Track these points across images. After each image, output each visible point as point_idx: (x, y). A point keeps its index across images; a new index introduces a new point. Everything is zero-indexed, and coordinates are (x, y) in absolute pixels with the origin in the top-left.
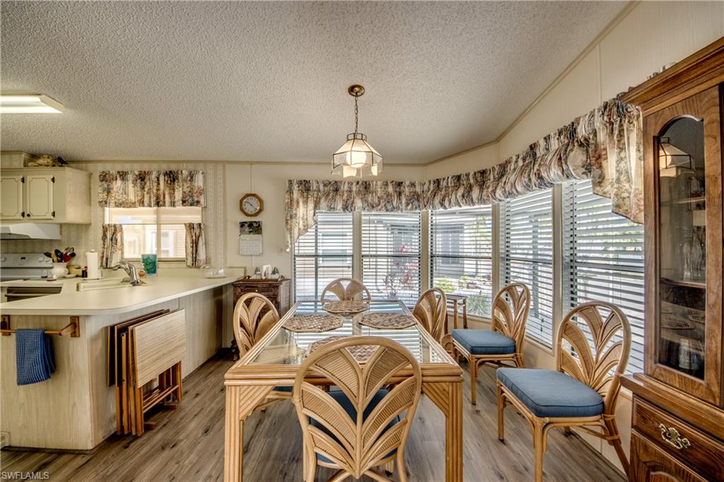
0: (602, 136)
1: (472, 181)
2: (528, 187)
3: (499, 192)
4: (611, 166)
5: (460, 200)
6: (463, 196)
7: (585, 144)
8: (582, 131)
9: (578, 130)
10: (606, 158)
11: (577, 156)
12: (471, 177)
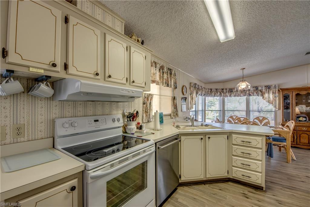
0: (264, 91)
1: (220, 91)
2: (244, 95)
3: (232, 95)
4: (266, 95)
5: (219, 95)
6: (220, 94)
7: (261, 91)
8: (260, 88)
9: (259, 88)
10: (265, 94)
11: (260, 93)
12: (220, 90)
